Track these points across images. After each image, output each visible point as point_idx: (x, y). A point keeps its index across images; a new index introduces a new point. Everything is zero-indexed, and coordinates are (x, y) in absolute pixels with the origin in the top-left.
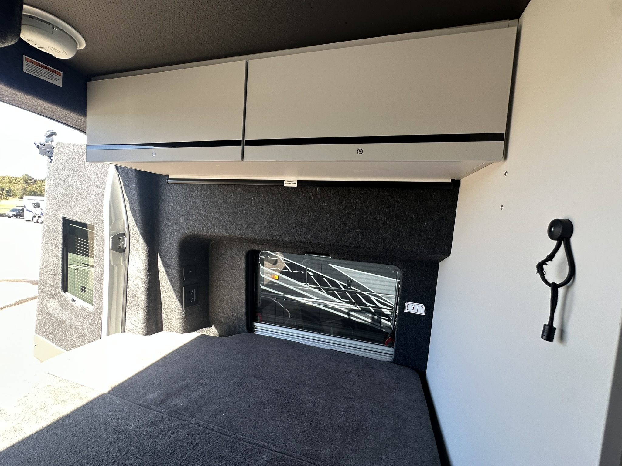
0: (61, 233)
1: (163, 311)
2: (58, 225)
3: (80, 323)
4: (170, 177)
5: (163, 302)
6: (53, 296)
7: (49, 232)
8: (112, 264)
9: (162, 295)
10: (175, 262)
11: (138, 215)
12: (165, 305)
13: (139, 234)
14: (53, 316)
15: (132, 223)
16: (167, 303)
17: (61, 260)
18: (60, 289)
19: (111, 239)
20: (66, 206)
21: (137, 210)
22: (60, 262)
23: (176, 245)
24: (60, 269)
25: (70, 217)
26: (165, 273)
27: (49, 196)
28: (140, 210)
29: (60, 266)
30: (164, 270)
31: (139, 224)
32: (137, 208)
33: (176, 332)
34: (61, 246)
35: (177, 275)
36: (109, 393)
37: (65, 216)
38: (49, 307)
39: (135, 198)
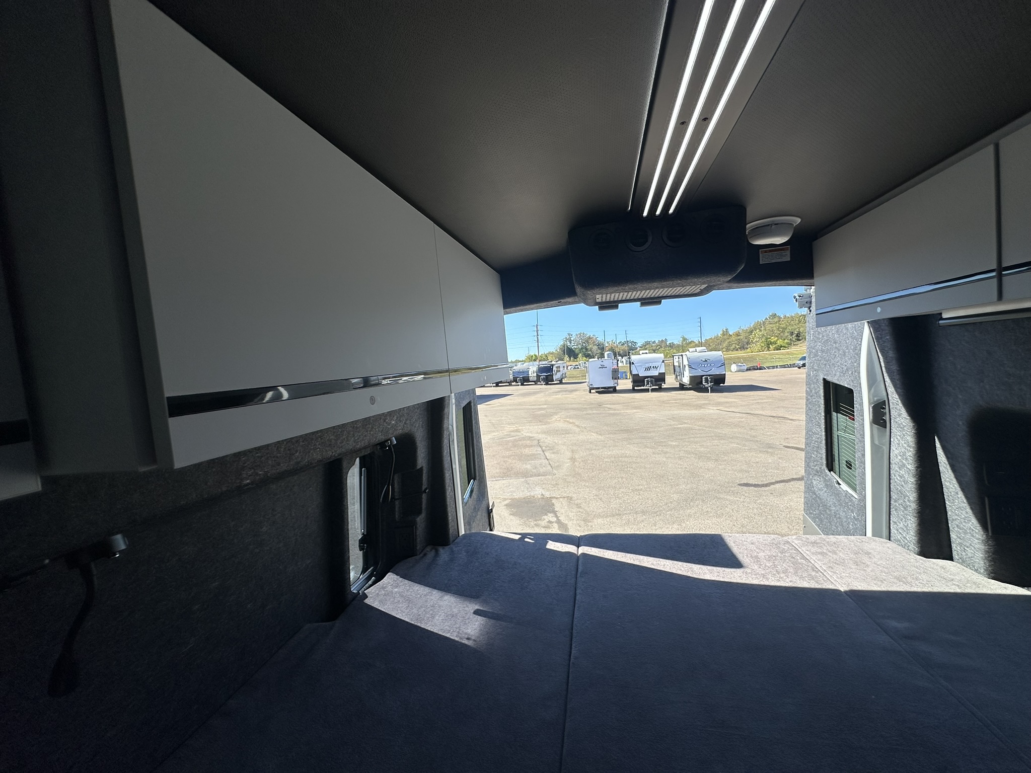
0: (822, 398)
1: (951, 528)
2: (819, 387)
3: (844, 513)
4: (944, 316)
5: (949, 513)
6: (818, 473)
7: (811, 396)
8: (877, 442)
9: (947, 502)
10: (965, 452)
11: (897, 377)
12: (953, 519)
13: (901, 405)
14: (819, 497)
15: (891, 389)
16: (956, 517)
17: (824, 430)
18: (824, 467)
19: (871, 409)
20: (825, 364)
21: (895, 371)
22: (824, 433)
23: (963, 424)
24: (824, 442)
25: (829, 378)
26: (948, 467)
27: (810, 353)
28: (898, 370)
29: (824, 438)
30: (947, 463)
31: (899, 390)
32: (895, 367)
33: (976, 571)
34: (823, 414)
35: (969, 473)
36: (846, 592)
37: (825, 378)
38: (814, 485)
39: (891, 354)
